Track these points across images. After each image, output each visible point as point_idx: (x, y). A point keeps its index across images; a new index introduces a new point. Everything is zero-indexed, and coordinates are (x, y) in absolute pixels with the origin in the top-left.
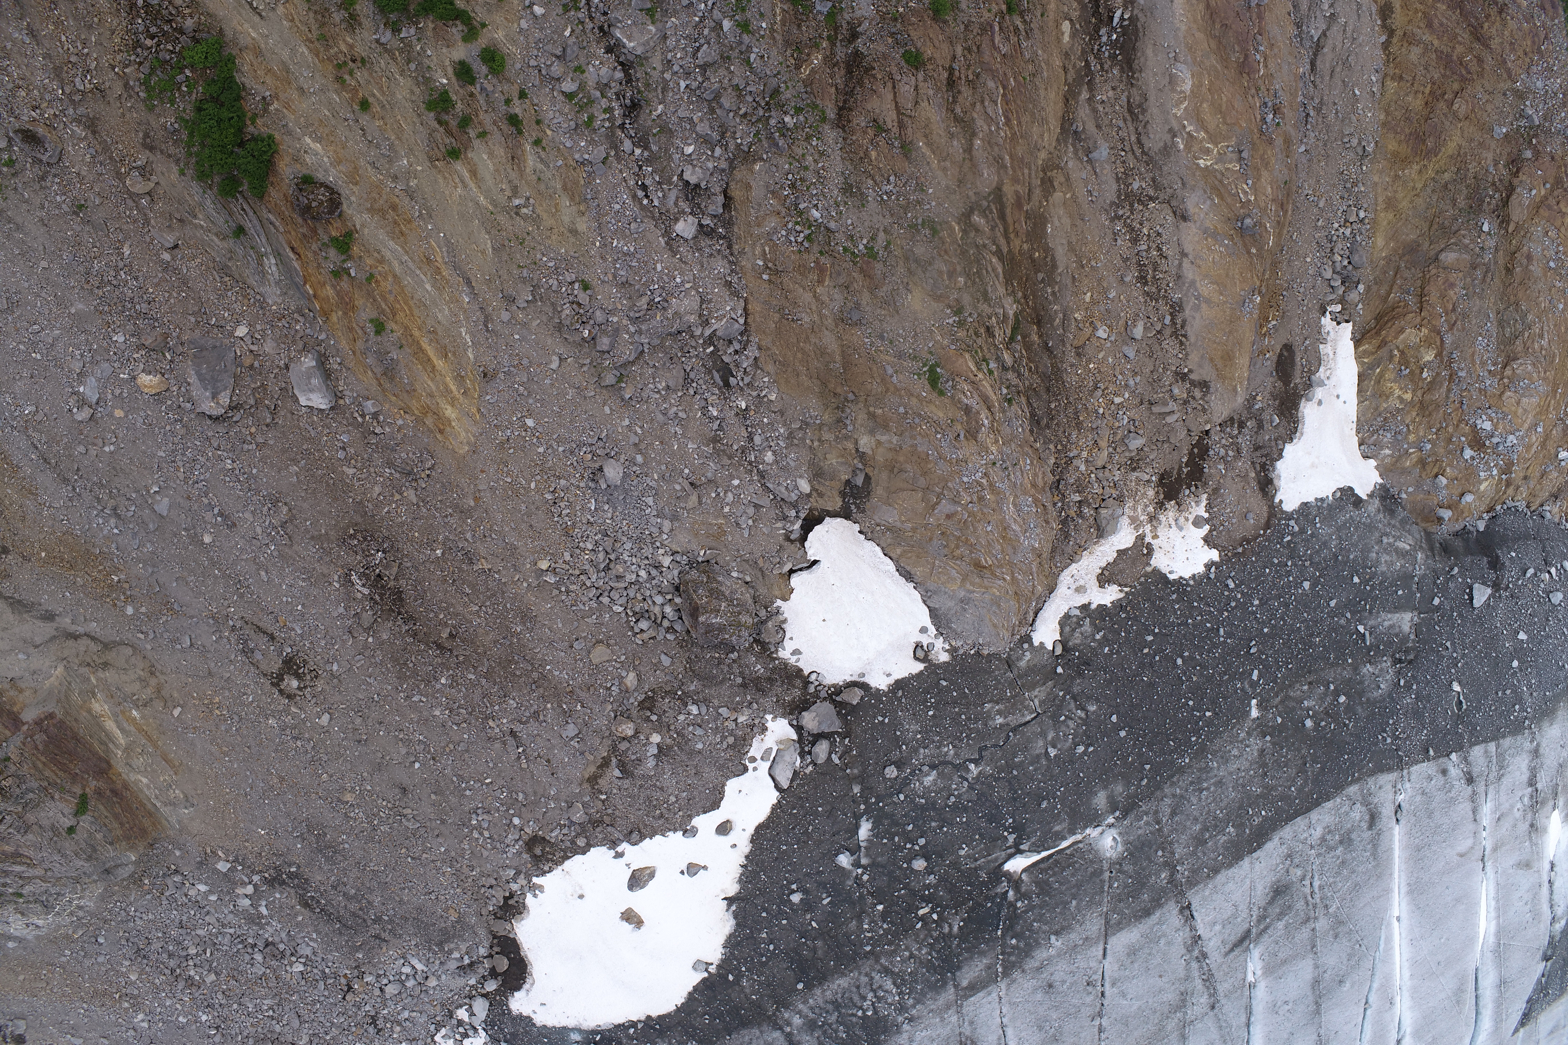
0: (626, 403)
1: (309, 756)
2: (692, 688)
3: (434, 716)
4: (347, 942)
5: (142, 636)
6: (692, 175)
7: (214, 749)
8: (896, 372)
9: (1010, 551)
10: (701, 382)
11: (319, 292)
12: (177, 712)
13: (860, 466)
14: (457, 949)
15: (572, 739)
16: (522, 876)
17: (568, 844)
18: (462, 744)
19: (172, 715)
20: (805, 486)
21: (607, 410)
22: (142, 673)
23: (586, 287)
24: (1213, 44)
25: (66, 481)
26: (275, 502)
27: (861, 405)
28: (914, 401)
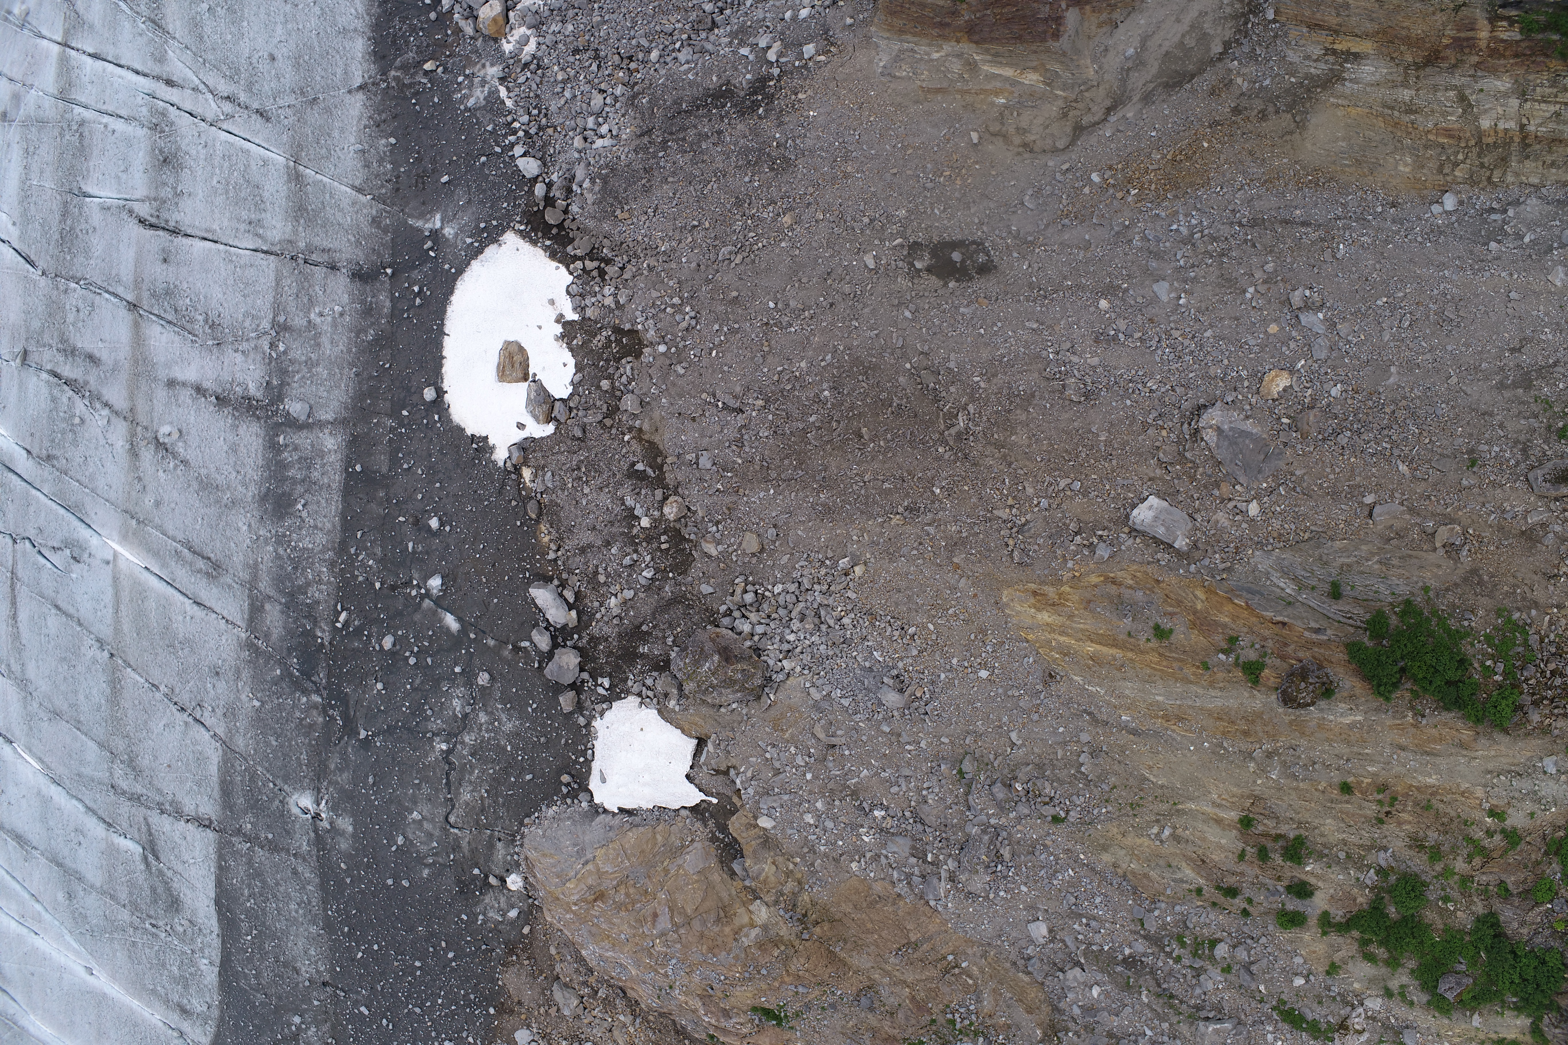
0: (938, 758)
1: (849, 219)
2: (667, 589)
3: (802, 359)
4: (665, 100)
5: (1065, 167)
6: (1075, 977)
7: (917, 142)
8: (797, 993)
9: (594, 930)
10: (909, 828)
11: (1229, 608)
12: (975, 136)
13: (747, 883)
14: (591, 190)
15: (697, 458)
16: (613, 306)
17: (611, 371)
18: (761, 361)
19: (975, 130)
20: (765, 822)
21: (945, 740)
22: (1033, 138)
23: (1056, 819)
25: (1254, 223)
26: (1087, 395)
27: (792, 940)
28: (764, 986)
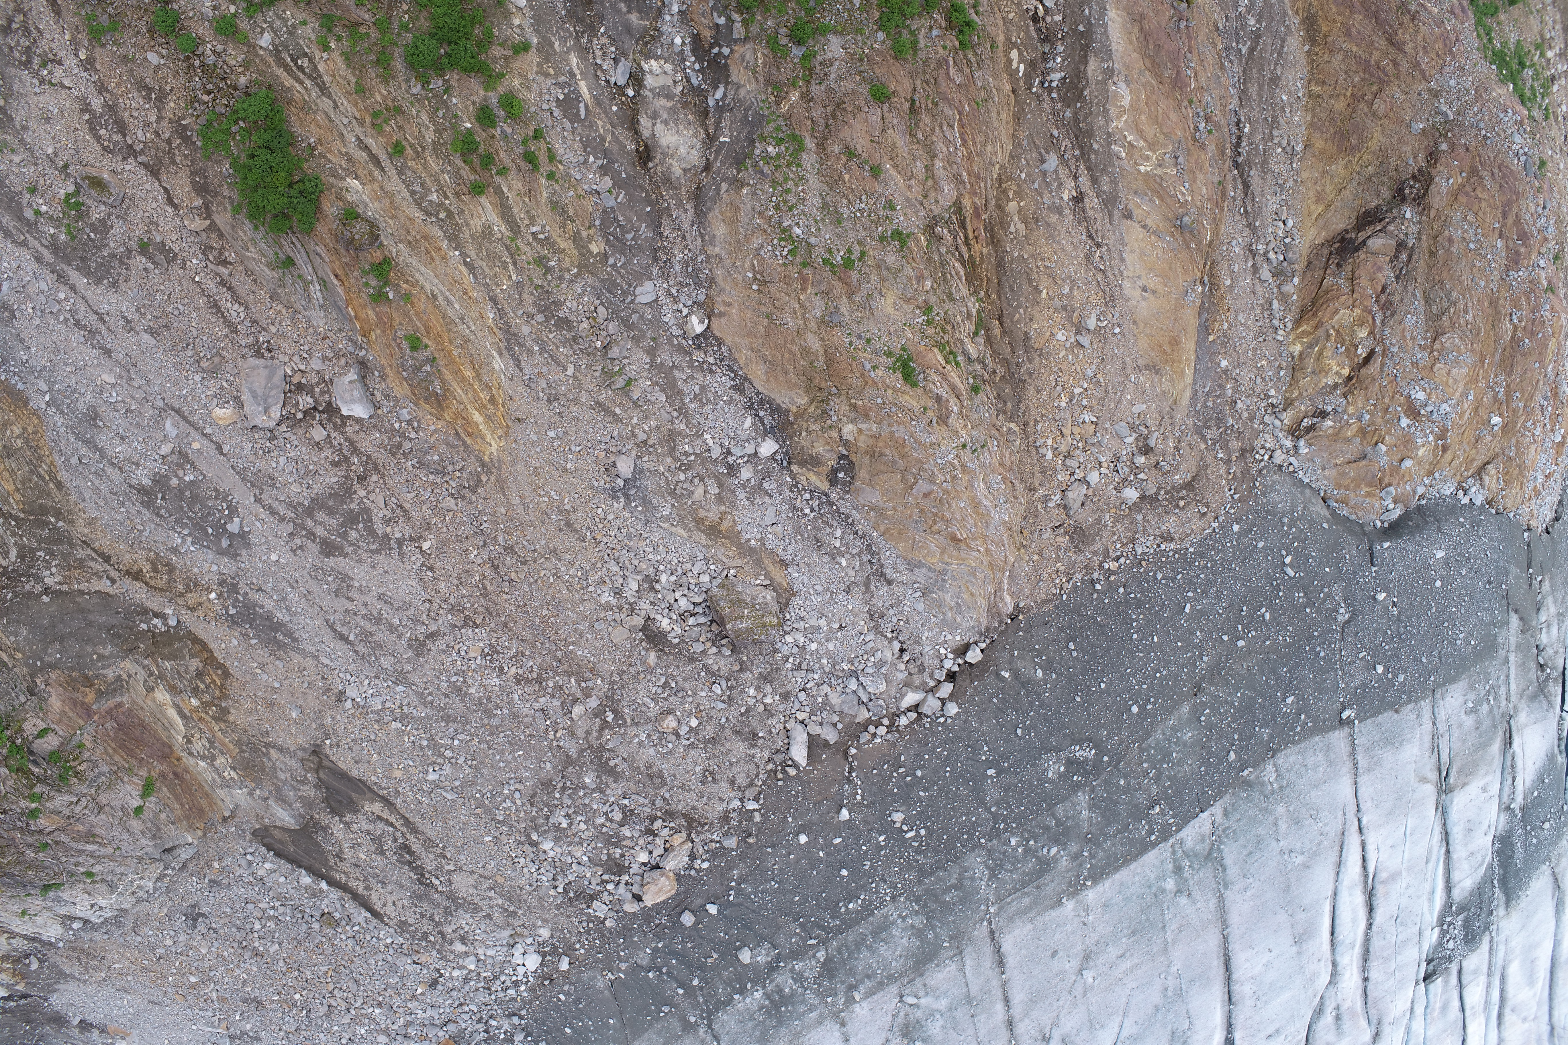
0: (634, 404)
8: (873, 367)
9: (982, 524)
11: (360, 314)
13: (844, 452)
21: (618, 411)
24: (1148, 64)
27: (843, 398)
28: (890, 392)
